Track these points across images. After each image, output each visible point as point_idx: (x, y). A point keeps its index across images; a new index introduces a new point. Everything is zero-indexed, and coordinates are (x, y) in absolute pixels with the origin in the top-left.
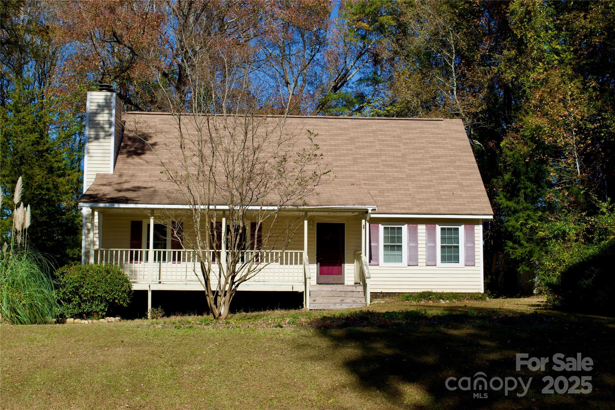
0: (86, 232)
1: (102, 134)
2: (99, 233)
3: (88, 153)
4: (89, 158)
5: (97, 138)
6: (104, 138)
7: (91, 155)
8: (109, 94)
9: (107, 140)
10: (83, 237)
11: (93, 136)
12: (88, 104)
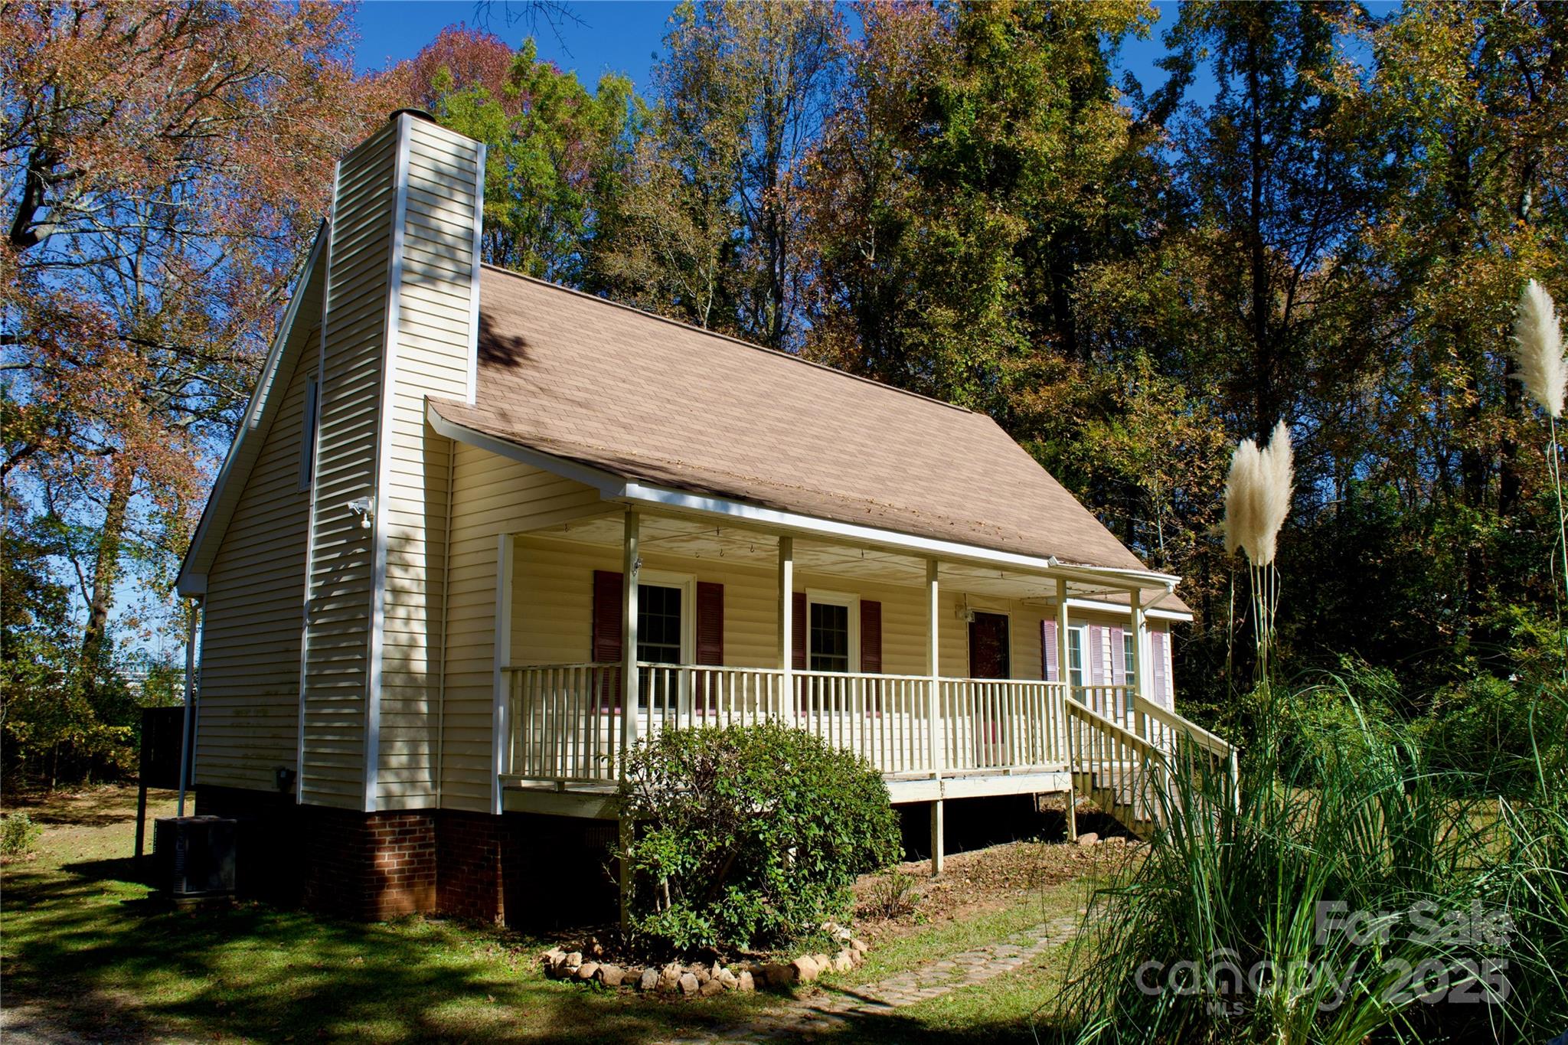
0: (389, 598)
1: (447, 268)
2: (428, 608)
3: (404, 320)
4: (406, 340)
5: (430, 278)
6: (452, 283)
7: (414, 329)
8: (469, 143)
9: (459, 291)
10: (378, 618)
11: (416, 266)
12: (404, 156)
